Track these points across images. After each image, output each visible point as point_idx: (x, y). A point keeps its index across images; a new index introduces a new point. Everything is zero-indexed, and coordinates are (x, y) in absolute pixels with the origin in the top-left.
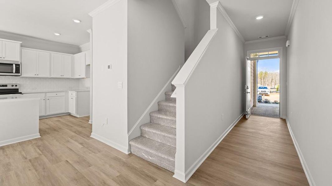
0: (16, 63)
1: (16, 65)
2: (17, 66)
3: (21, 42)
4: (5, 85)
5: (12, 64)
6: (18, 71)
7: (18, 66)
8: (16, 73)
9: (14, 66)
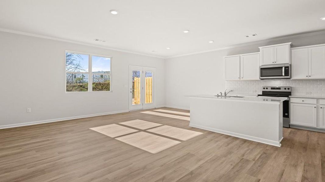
0: (285, 66)
1: (285, 67)
2: (286, 69)
3: (290, 43)
4: (279, 88)
5: (282, 68)
6: (287, 73)
7: (288, 69)
8: (285, 75)
9: (283, 68)
